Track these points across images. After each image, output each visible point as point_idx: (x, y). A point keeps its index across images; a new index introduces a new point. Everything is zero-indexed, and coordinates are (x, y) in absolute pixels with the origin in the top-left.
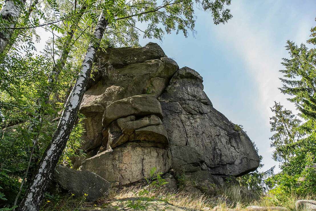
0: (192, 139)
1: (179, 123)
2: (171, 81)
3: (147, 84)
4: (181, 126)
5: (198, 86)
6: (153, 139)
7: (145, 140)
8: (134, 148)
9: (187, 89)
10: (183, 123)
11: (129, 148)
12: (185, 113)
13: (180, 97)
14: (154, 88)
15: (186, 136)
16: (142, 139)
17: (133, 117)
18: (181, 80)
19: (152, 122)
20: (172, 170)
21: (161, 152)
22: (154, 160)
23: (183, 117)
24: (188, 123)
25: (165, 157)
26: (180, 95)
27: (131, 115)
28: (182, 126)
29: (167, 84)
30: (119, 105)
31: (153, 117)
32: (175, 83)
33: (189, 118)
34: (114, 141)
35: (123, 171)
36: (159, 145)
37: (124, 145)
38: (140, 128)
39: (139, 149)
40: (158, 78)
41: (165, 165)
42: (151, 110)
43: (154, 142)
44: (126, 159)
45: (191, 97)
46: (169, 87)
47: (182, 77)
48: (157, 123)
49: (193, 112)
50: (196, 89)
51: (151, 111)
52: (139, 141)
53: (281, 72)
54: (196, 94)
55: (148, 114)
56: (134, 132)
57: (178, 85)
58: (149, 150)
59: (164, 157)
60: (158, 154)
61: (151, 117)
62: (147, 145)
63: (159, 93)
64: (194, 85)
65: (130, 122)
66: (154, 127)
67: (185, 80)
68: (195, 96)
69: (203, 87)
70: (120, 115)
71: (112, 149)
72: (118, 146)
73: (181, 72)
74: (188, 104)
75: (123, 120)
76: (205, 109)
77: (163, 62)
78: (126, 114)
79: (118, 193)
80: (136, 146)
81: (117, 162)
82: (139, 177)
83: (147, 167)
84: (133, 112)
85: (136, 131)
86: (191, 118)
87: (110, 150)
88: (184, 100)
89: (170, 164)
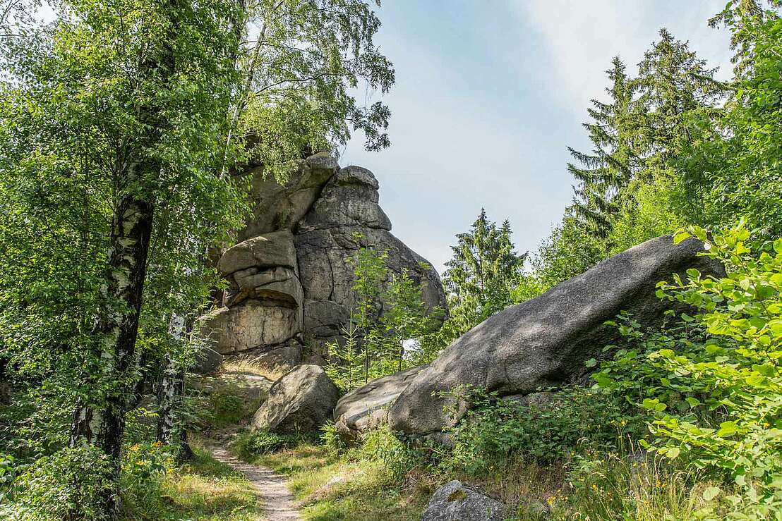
0: (340, 288)
1: (325, 265)
2: (323, 191)
3: (281, 205)
4: (327, 268)
5: (368, 197)
6: (278, 297)
7: (268, 297)
8: (254, 307)
9: (347, 207)
10: (330, 263)
11: (249, 307)
12: (336, 248)
13: (334, 220)
14: (295, 207)
15: (331, 284)
16: (265, 296)
17: (254, 270)
18: (341, 189)
19: (277, 279)
20: (298, 335)
21: (288, 312)
22: (277, 322)
23: (332, 254)
24: (339, 264)
25: (292, 319)
26: (333, 219)
27: (252, 267)
28: (329, 269)
29: (318, 195)
30: (237, 252)
31: (279, 270)
32: (330, 195)
33: (341, 256)
34: (229, 301)
35: (240, 335)
36: (286, 304)
37: (242, 303)
38: (262, 285)
39: (260, 309)
40: (302, 190)
41: (290, 329)
42: (277, 260)
43: (279, 300)
44: (243, 321)
45: (350, 220)
46: (320, 201)
47: (342, 183)
48: (283, 278)
49: (350, 245)
50: (362, 206)
51: (277, 263)
52: (261, 299)
53: (585, 128)
54: (360, 214)
55: (273, 267)
56: (254, 289)
57: (333, 199)
58: (273, 310)
59: (290, 320)
60: (284, 315)
61: (277, 271)
62: (271, 303)
63: (303, 212)
64: (360, 196)
65: (250, 278)
66: (279, 283)
67: (348, 187)
68: (357, 218)
69: (378, 199)
70: (237, 267)
71: (229, 308)
72: (235, 305)
73: (340, 177)
74: (343, 234)
75: (241, 274)
76: (374, 237)
77: (309, 166)
78: (246, 266)
79: (230, 361)
80: (257, 305)
81: (233, 325)
82: (258, 343)
83: (268, 332)
84: (254, 263)
85: (257, 289)
86: (346, 255)
87: (225, 309)
88: (338, 227)
89: (296, 328)
